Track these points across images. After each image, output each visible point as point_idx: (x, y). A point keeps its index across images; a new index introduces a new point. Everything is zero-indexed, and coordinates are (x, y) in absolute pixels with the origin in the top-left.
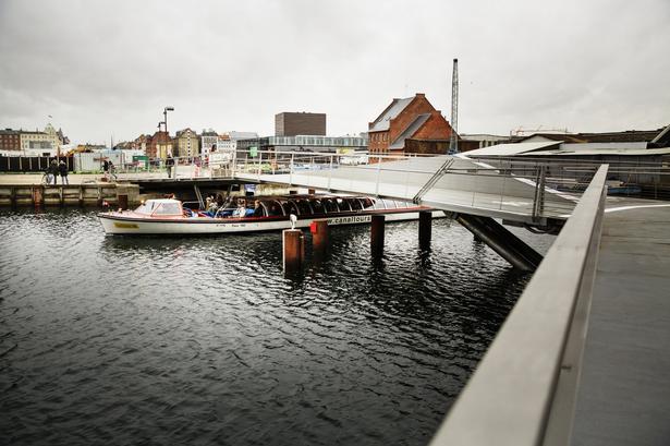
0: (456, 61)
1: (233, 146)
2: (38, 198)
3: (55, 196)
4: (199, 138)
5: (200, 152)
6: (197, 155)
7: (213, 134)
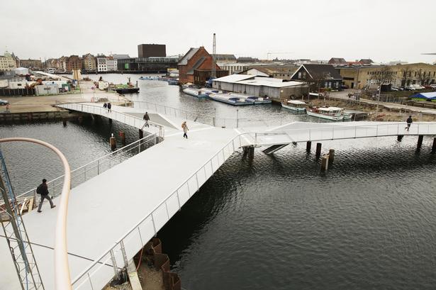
0: (215, 34)
1: (116, 63)
2: (30, 117)
3: (37, 116)
4: (96, 59)
5: (97, 66)
6: (95, 68)
7: (103, 56)
